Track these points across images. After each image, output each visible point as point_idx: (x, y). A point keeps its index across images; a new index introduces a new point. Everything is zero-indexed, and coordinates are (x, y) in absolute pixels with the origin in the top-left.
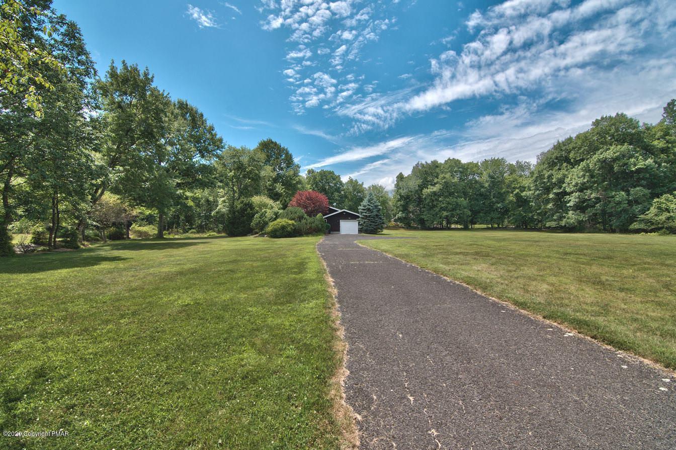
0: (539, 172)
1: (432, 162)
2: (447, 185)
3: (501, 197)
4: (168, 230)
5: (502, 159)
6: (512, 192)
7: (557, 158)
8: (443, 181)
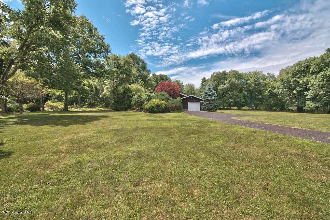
0: (287, 78)
1: (223, 71)
2: (232, 85)
3: (260, 92)
4: (71, 105)
5: (261, 71)
6: (267, 90)
7: (298, 71)
8: (230, 82)
